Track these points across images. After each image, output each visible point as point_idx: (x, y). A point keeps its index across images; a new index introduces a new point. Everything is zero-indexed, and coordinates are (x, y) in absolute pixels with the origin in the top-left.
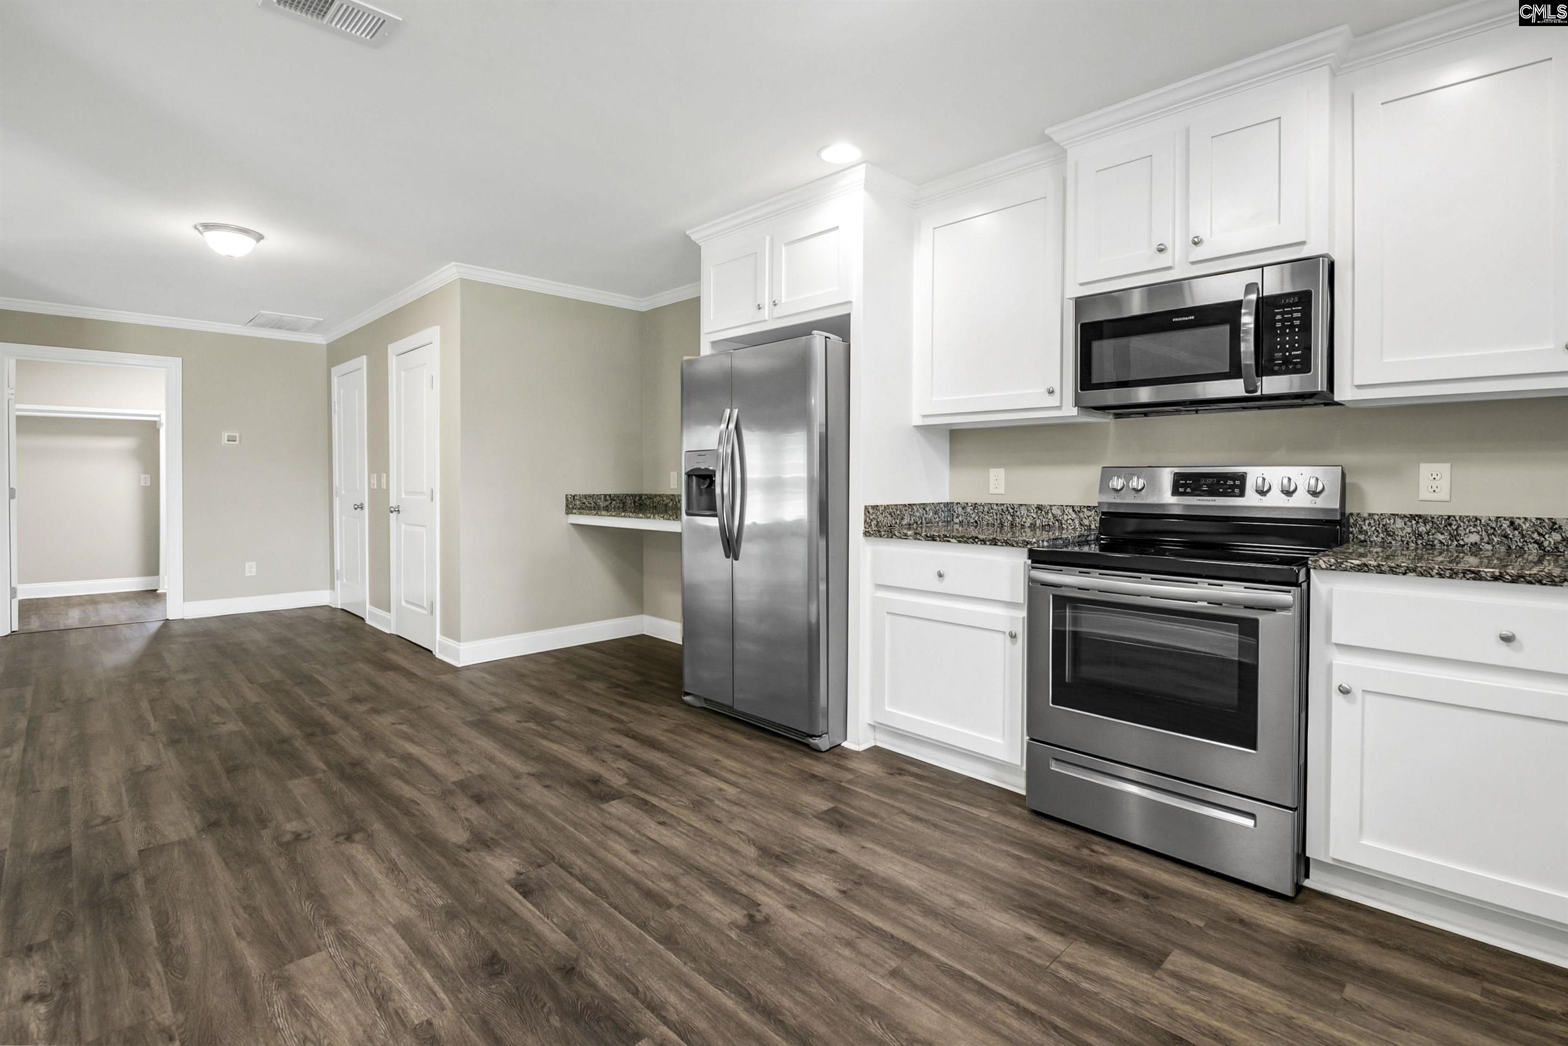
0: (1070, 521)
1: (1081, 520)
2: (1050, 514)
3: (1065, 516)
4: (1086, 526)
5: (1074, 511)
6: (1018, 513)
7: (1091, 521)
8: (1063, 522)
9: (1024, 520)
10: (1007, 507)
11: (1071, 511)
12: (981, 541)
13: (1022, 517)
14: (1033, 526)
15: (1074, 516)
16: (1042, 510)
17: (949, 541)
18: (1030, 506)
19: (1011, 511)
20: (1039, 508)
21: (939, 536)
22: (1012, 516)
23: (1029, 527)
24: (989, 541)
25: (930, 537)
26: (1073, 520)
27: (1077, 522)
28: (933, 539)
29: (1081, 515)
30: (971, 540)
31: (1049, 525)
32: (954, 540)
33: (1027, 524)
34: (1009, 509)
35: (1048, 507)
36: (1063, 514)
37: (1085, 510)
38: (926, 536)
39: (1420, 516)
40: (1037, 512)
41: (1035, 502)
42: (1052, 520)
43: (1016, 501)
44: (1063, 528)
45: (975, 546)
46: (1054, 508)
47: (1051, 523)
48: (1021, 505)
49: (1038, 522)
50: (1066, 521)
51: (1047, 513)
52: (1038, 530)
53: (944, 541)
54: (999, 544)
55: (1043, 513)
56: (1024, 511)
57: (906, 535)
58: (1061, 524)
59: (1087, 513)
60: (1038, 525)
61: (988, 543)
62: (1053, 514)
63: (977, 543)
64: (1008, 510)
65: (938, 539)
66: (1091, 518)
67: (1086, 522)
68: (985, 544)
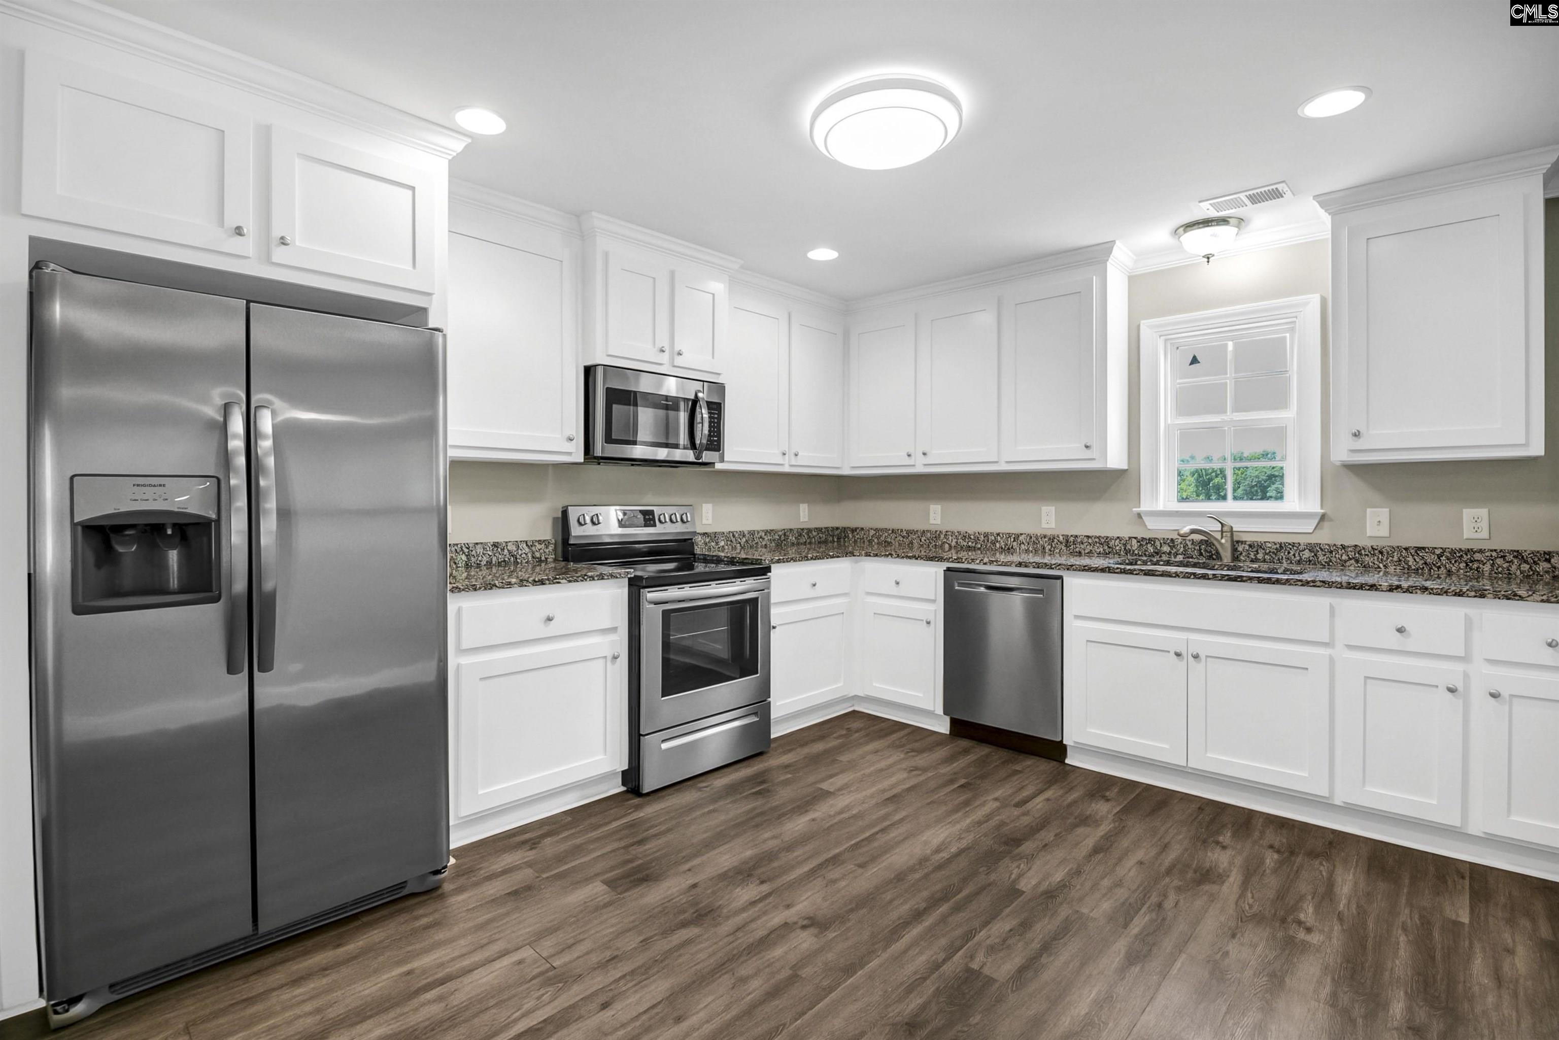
0: (524, 556)
1: (533, 553)
2: (506, 551)
3: (519, 551)
4: (538, 558)
5: (527, 545)
6: (474, 553)
7: (541, 554)
8: (518, 556)
9: (480, 558)
10: (461, 547)
11: (525, 545)
12: (590, 577)
13: (478, 556)
14: (489, 564)
15: (527, 550)
16: (498, 547)
17: (559, 583)
18: (486, 544)
19: (466, 550)
20: (495, 545)
21: (548, 579)
22: (467, 556)
23: (485, 565)
24: (597, 576)
25: (539, 581)
26: (526, 554)
27: (530, 555)
28: (542, 582)
29: (533, 548)
30: (580, 578)
31: (504, 561)
32: (564, 581)
33: (483, 563)
34: (464, 549)
35: (504, 544)
36: (518, 550)
37: (537, 544)
38: (534, 581)
39: (706, 533)
40: (493, 550)
41: (492, 540)
42: (508, 556)
43: (471, 540)
44: (518, 563)
45: (584, 583)
46: (509, 544)
47: (506, 559)
48: (477, 544)
49: (494, 559)
50: (520, 556)
51: (503, 550)
52: (494, 567)
53: (554, 583)
54: (606, 577)
55: (499, 550)
56: (479, 550)
57: (510, 583)
58: (516, 559)
59: (539, 546)
60: (494, 563)
61: (596, 578)
62: (508, 550)
63: (586, 580)
64: (462, 550)
65: (547, 582)
66: (541, 551)
67: (538, 555)
68: (594, 579)
